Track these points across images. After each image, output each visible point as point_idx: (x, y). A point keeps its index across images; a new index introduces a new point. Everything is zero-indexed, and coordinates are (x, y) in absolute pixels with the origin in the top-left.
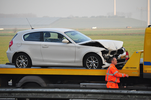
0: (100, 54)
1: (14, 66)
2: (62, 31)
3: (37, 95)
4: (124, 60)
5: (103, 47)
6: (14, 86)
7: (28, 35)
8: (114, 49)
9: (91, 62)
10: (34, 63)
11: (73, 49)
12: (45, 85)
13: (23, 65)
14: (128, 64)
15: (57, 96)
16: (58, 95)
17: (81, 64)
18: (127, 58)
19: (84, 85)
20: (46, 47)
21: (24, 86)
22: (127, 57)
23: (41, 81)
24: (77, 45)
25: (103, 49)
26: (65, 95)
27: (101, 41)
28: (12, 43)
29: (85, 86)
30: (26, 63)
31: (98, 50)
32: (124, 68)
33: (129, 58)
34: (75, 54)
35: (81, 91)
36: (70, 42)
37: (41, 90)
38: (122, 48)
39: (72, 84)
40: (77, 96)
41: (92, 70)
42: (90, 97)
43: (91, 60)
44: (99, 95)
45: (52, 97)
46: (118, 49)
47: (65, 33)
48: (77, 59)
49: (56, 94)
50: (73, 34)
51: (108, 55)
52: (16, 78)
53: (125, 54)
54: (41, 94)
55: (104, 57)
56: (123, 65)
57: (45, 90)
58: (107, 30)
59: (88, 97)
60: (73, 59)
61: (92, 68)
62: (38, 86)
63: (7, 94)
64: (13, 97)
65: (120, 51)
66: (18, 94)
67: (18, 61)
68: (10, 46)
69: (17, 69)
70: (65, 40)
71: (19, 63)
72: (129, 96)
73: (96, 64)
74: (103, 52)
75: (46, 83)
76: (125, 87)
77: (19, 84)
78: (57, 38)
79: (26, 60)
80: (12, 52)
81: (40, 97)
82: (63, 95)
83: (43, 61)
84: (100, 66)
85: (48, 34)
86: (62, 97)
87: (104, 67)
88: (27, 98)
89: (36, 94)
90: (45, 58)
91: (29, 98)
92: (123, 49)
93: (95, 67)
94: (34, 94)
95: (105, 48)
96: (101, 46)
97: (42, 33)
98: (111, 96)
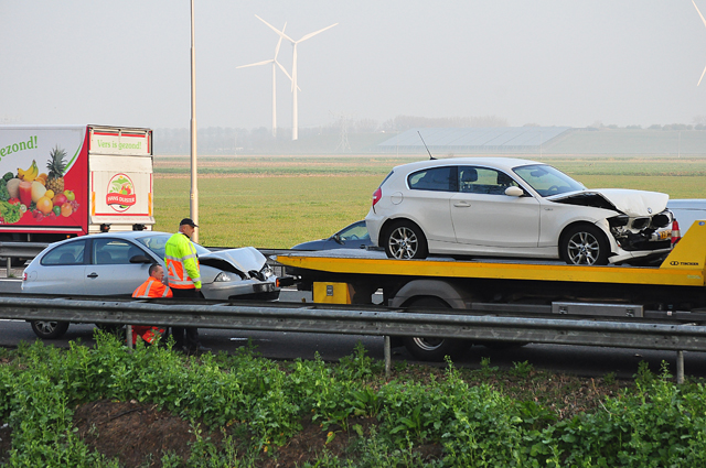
0: (606, 228)
1: (384, 255)
2: (506, 164)
3: (438, 331)
4: (668, 243)
5: (614, 208)
6: (385, 306)
7: (424, 174)
8: (644, 214)
9: (581, 246)
10: (432, 247)
11: (533, 213)
12: (461, 305)
13: (405, 252)
14: (675, 254)
15: (490, 334)
16: (492, 331)
17: (555, 253)
18: (673, 238)
19: (561, 307)
20: (464, 205)
21: (407, 306)
22: (675, 234)
23: (451, 294)
24: (544, 201)
25: (613, 214)
26: (509, 331)
27: (607, 193)
28: (379, 194)
29: (565, 308)
30: (413, 246)
31: (600, 217)
32: (666, 264)
33: (679, 238)
34: (539, 227)
35: (551, 322)
36: (526, 194)
37: (447, 317)
38: (666, 210)
39: (530, 304)
40: (541, 336)
41: (583, 268)
42: (574, 338)
43: (580, 242)
44: (597, 335)
45: (477, 337)
46: (654, 213)
47: (514, 169)
48: (543, 240)
49: (485, 330)
50: (537, 172)
51: (625, 228)
52: (392, 283)
53: (670, 226)
54: (449, 328)
55: (614, 234)
56: (664, 255)
57: (457, 318)
59: (569, 338)
60: (533, 240)
61: (583, 262)
62: (445, 306)
63: (364, 325)
64: (378, 332)
65: (660, 220)
66: (392, 325)
67: (393, 241)
68: (375, 202)
69: (391, 261)
70: (513, 189)
71: (396, 247)
72: (677, 339)
73: (594, 253)
74: (613, 222)
75: (465, 299)
76: (669, 313)
77: (396, 302)
78: (493, 181)
79: (413, 239)
80: (380, 220)
81: (445, 335)
82: (503, 331)
83: (457, 242)
84: (603, 257)
85: (471, 171)
86: (502, 338)
87: (613, 259)
88: (416, 337)
89: (436, 327)
90: (460, 235)
91: (420, 337)
92: (668, 215)
93: (591, 261)
94: (430, 327)
95: (619, 212)
96: (608, 205)
97: (454, 170)
98: (629, 336)
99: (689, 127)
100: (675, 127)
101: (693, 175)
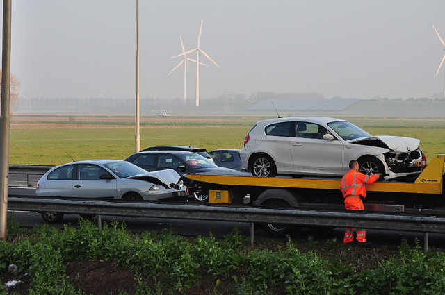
0: (382, 159)
1: (251, 174)
2: (323, 121)
3: (282, 220)
4: (419, 168)
5: (387, 147)
6: (251, 204)
7: (274, 127)
8: (405, 151)
9: (368, 169)
10: (279, 170)
11: (339, 150)
12: (296, 204)
13: (263, 173)
14: (424, 175)
15: (313, 222)
16: (315, 220)
18: (422, 165)
20: (297, 145)
21: (265, 204)
22: (424, 163)
23: (290, 198)
24: (346, 143)
25: (387, 151)
26: (325, 220)
27: (383, 138)
28: (248, 138)
30: (268, 169)
31: (378, 152)
32: (418, 181)
33: (426, 166)
34: (343, 158)
35: (349, 215)
36: (335, 139)
37: (288, 211)
38: (418, 149)
40: (344, 223)
42: (364, 224)
43: (367, 167)
44: (377, 223)
45: (306, 223)
46: (411, 150)
47: (328, 124)
48: (346, 166)
49: (311, 219)
50: (342, 126)
51: (394, 159)
52: (255, 191)
53: (421, 158)
54: (289, 218)
55: (387, 163)
56: (417, 175)
57: (294, 212)
58: (431, 120)
59: (360, 224)
60: (339, 166)
62: (288, 206)
63: (239, 216)
64: (247, 220)
65: (415, 154)
66: (255, 216)
67: (256, 166)
68: (245, 142)
69: (255, 178)
70: (327, 136)
71: (258, 170)
72: (424, 226)
74: (387, 156)
75: (299, 201)
76: (420, 210)
77: (257, 202)
78: (316, 131)
79: (268, 165)
80: (248, 153)
81: (287, 222)
82: (322, 220)
83: (294, 167)
85: (302, 125)
86: (321, 224)
87: (387, 178)
88: (270, 223)
89: (281, 218)
90: (296, 163)
91: (272, 224)
92: (420, 152)
94: (278, 217)
95: (390, 149)
97: (293, 124)
99: (431, 100)
100: (423, 99)
101: (433, 128)
